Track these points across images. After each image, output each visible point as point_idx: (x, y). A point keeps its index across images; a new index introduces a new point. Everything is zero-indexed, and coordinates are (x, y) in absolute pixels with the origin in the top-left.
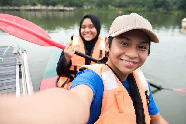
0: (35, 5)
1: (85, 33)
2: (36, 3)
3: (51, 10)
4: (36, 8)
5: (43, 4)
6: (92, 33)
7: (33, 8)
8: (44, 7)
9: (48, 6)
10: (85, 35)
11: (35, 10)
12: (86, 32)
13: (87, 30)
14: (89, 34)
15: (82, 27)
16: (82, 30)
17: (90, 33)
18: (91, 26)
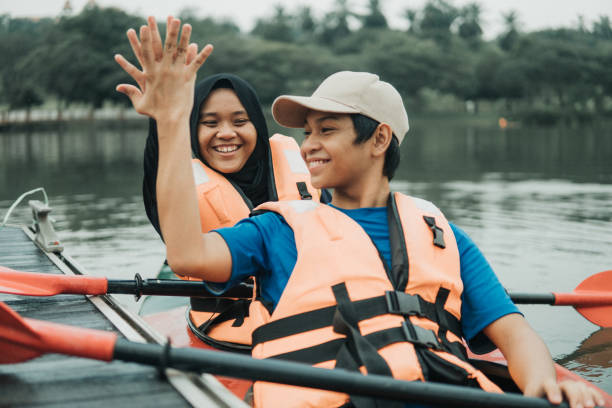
0: (30, 101)
1: (218, 143)
2: (40, 91)
3: (111, 125)
4: (37, 115)
5: (71, 97)
6: (243, 142)
7: (20, 116)
8: (78, 112)
9: (99, 105)
10: (215, 148)
11: (30, 128)
12: (221, 139)
13: (226, 130)
14: (232, 145)
15: (205, 123)
16: (205, 133)
17: (236, 142)
18: (241, 117)
